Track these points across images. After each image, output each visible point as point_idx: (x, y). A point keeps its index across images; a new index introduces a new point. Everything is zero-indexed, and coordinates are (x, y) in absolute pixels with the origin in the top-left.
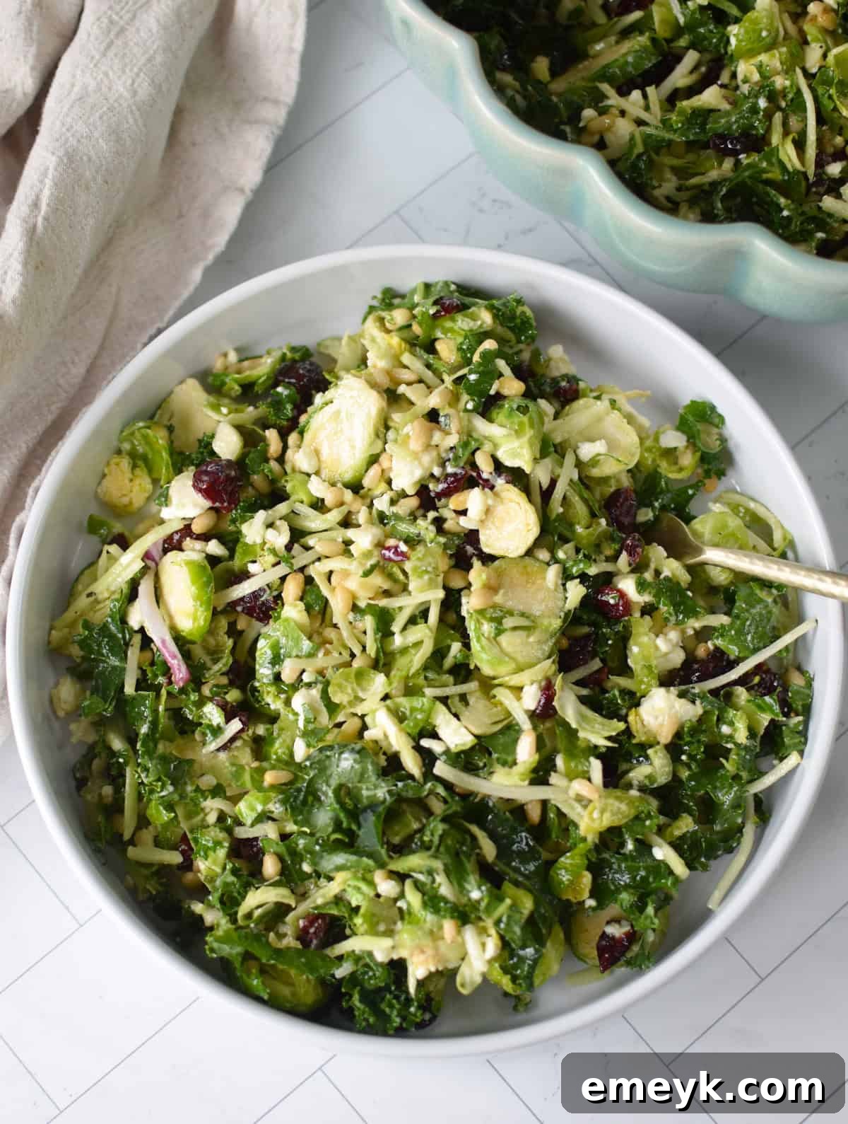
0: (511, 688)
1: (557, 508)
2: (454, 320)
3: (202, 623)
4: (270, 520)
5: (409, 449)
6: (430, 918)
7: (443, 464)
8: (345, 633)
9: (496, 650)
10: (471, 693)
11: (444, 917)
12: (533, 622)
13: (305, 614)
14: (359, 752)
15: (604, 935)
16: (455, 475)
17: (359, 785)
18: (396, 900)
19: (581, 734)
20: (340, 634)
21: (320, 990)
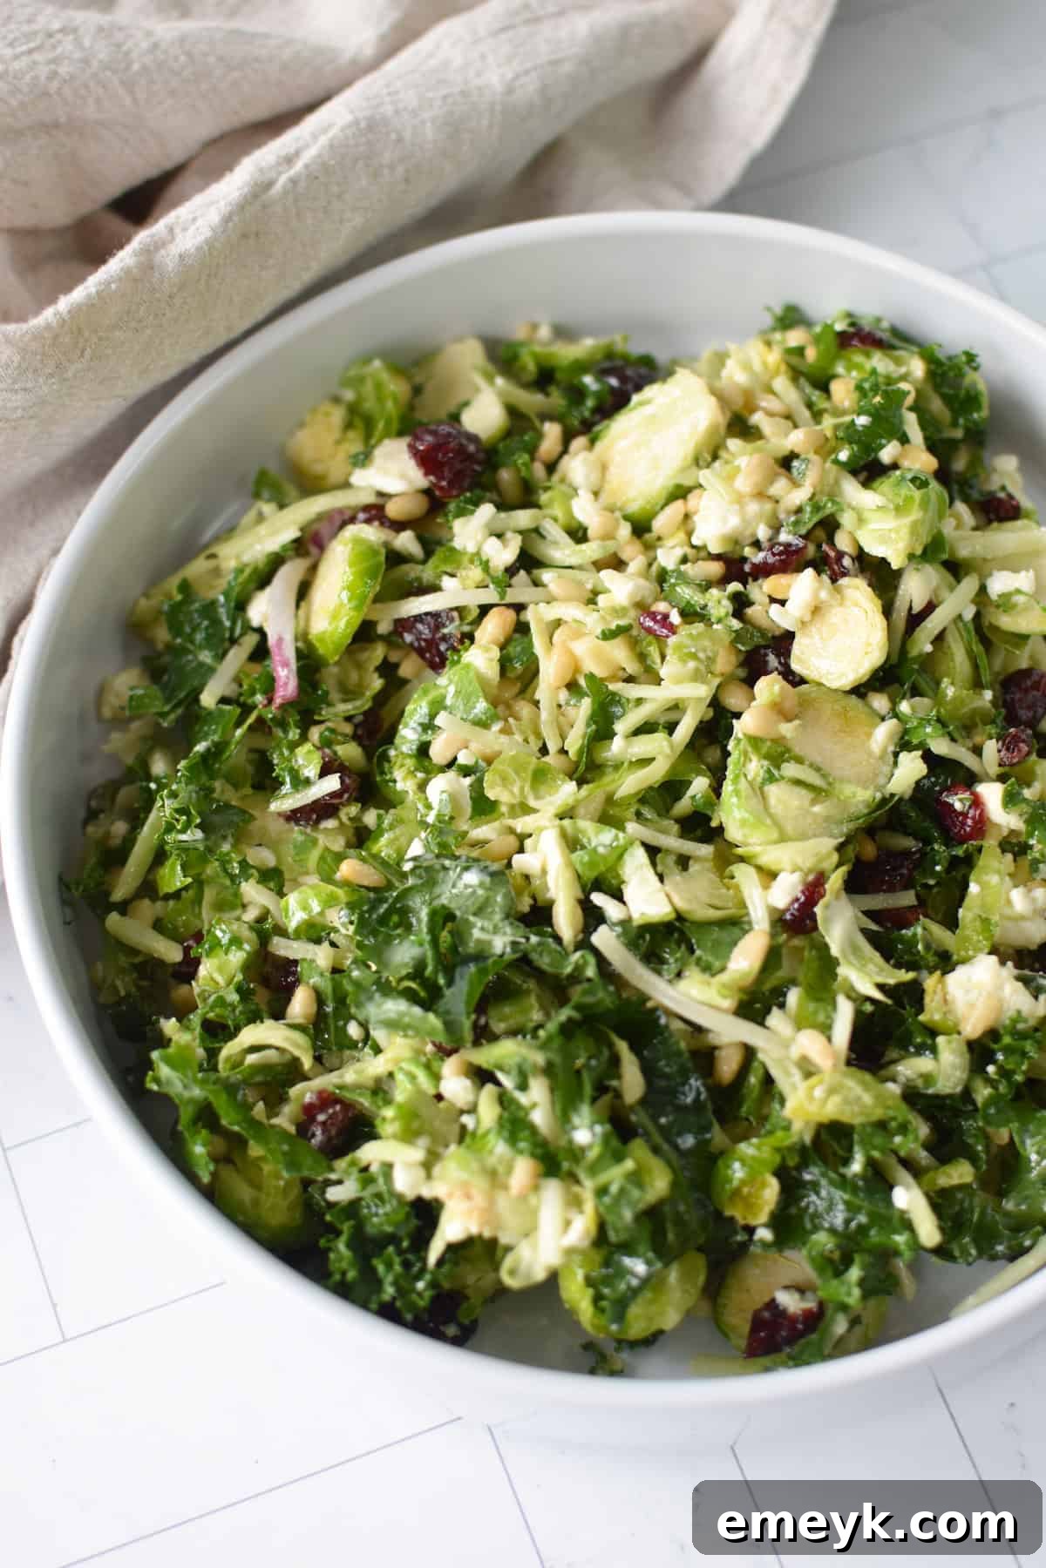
0: (759, 868)
1: (923, 643)
2: (868, 355)
3: (342, 624)
4: (498, 527)
5: (731, 486)
6: (500, 1148)
7: (776, 528)
8: (544, 715)
9: (755, 802)
10: (698, 859)
11: (521, 1152)
12: (830, 784)
13: (496, 668)
14: (493, 875)
15: (772, 1304)
16: (788, 545)
17: (472, 918)
18: (462, 1112)
19: (843, 971)
20: (538, 716)
21: (298, 1215)
